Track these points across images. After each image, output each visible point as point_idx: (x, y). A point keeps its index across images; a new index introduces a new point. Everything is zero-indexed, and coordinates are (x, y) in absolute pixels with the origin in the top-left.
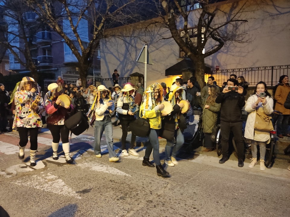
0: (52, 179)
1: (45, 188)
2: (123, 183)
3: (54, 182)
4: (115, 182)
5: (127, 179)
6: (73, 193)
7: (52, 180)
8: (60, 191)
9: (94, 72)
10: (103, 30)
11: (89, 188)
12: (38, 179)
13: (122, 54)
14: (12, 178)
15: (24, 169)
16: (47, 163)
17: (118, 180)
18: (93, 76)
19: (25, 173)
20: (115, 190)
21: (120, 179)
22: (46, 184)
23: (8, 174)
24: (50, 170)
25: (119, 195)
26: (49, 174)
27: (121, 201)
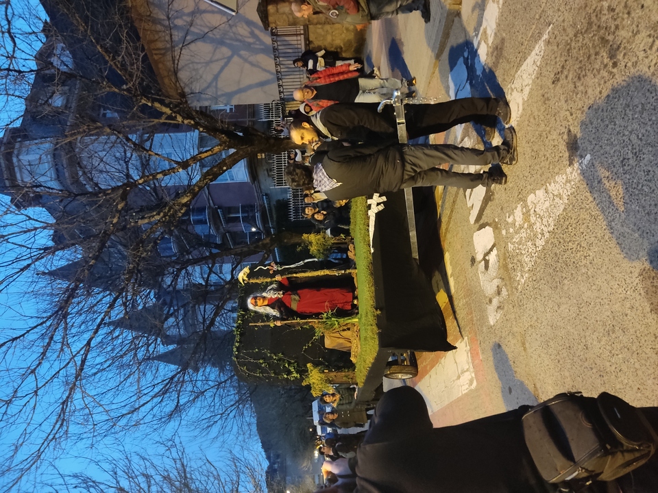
0: (523, 214)
1: (546, 229)
2: (568, 50)
3: (532, 211)
4: (560, 70)
5: (557, 38)
6: (571, 173)
7: (526, 215)
8: (558, 199)
9: (264, 120)
10: (167, 101)
11: (565, 137)
12: (521, 241)
13: (215, 51)
14: (508, 287)
15: (490, 265)
16: (481, 222)
17: (556, 63)
18: (273, 121)
19: (501, 264)
20: (584, 72)
21: (556, 58)
22: (535, 227)
23: (499, 293)
24: (499, 216)
25: (602, 62)
26: (510, 220)
27: (620, 56)
